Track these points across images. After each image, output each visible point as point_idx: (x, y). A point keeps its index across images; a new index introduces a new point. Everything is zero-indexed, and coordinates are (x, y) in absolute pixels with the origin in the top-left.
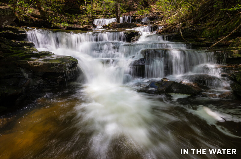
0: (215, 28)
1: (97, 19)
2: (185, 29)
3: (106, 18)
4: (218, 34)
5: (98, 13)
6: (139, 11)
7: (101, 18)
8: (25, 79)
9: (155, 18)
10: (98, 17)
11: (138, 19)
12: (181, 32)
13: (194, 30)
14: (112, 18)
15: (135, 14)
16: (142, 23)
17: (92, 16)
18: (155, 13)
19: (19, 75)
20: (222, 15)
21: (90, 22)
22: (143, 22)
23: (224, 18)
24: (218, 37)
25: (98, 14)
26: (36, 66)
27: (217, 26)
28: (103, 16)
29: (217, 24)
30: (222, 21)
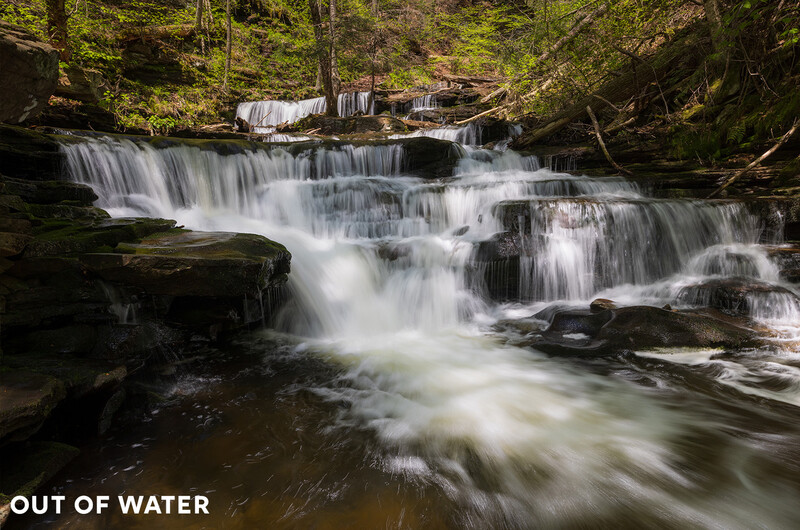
0: (714, 128)
1: (249, 101)
2: (614, 133)
3: (280, 99)
4: (723, 146)
5: (251, 80)
6: (397, 74)
7: (262, 98)
8: (122, 326)
9: (459, 97)
10: (250, 94)
11: (398, 103)
12: (602, 143)
13: (644, 134)
14: (301, 99)
15: (384, 86)
16: (416, 117)
17: (233, 92)
18: (454, 81)
19: (97, 311)
20: (731, 86)
21: (223, 114)
22: (418, 113)
23: (737, 94)
24: (726, 156)
25: (251, 84)
26: (168, 272)
27: (718, 119)
28: (268, 93)
29: (717, 113)
30: (735, 103)
